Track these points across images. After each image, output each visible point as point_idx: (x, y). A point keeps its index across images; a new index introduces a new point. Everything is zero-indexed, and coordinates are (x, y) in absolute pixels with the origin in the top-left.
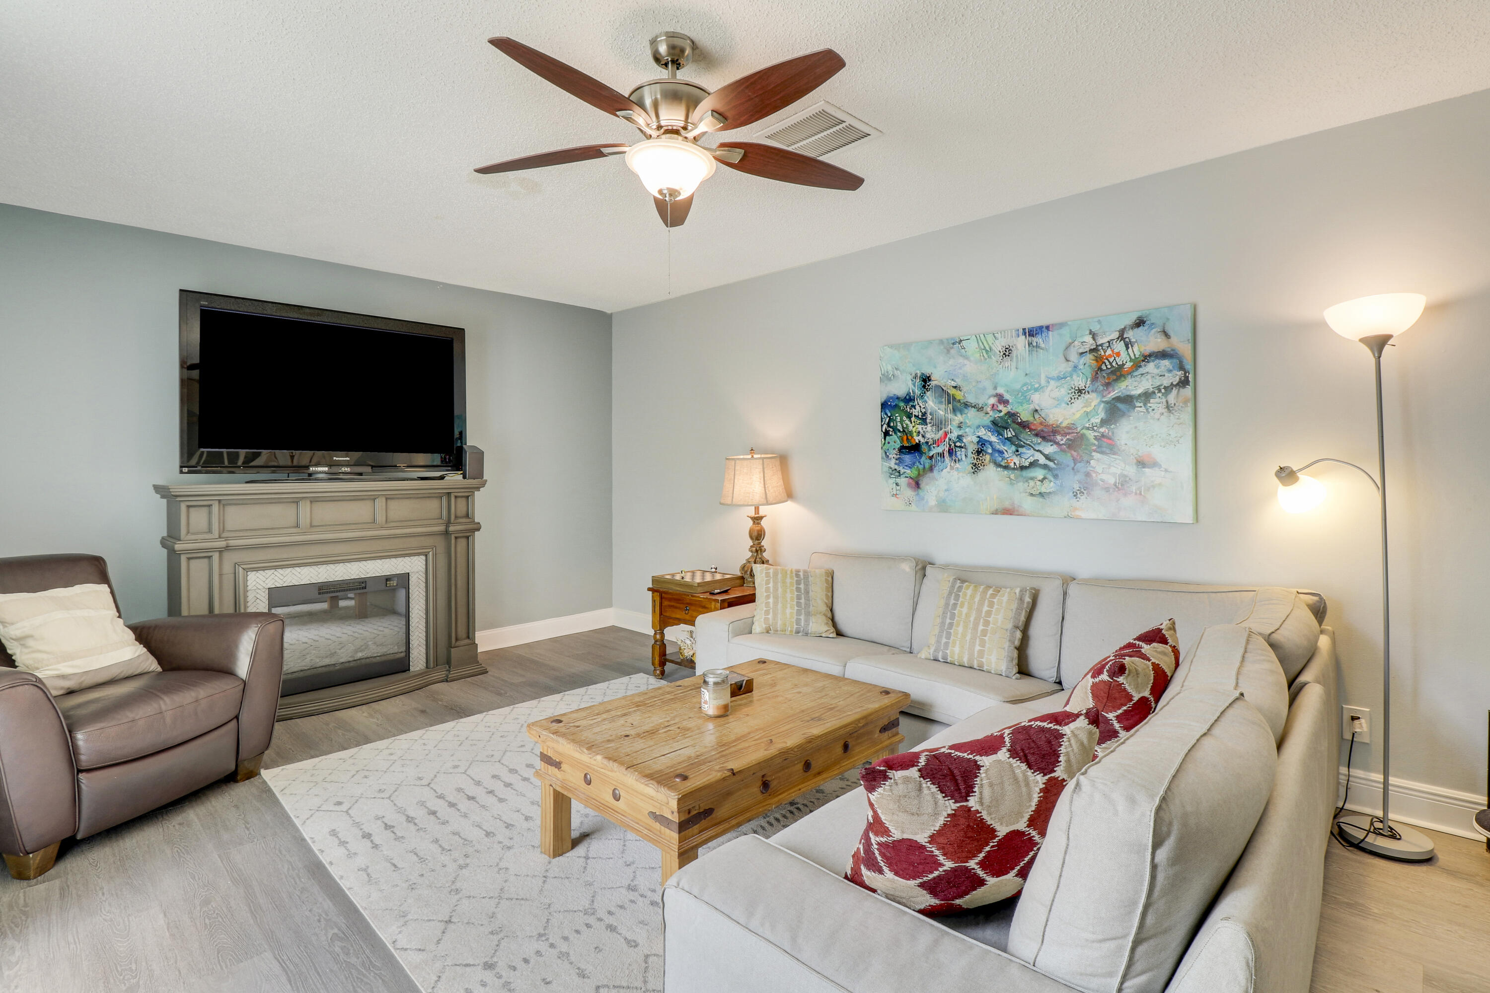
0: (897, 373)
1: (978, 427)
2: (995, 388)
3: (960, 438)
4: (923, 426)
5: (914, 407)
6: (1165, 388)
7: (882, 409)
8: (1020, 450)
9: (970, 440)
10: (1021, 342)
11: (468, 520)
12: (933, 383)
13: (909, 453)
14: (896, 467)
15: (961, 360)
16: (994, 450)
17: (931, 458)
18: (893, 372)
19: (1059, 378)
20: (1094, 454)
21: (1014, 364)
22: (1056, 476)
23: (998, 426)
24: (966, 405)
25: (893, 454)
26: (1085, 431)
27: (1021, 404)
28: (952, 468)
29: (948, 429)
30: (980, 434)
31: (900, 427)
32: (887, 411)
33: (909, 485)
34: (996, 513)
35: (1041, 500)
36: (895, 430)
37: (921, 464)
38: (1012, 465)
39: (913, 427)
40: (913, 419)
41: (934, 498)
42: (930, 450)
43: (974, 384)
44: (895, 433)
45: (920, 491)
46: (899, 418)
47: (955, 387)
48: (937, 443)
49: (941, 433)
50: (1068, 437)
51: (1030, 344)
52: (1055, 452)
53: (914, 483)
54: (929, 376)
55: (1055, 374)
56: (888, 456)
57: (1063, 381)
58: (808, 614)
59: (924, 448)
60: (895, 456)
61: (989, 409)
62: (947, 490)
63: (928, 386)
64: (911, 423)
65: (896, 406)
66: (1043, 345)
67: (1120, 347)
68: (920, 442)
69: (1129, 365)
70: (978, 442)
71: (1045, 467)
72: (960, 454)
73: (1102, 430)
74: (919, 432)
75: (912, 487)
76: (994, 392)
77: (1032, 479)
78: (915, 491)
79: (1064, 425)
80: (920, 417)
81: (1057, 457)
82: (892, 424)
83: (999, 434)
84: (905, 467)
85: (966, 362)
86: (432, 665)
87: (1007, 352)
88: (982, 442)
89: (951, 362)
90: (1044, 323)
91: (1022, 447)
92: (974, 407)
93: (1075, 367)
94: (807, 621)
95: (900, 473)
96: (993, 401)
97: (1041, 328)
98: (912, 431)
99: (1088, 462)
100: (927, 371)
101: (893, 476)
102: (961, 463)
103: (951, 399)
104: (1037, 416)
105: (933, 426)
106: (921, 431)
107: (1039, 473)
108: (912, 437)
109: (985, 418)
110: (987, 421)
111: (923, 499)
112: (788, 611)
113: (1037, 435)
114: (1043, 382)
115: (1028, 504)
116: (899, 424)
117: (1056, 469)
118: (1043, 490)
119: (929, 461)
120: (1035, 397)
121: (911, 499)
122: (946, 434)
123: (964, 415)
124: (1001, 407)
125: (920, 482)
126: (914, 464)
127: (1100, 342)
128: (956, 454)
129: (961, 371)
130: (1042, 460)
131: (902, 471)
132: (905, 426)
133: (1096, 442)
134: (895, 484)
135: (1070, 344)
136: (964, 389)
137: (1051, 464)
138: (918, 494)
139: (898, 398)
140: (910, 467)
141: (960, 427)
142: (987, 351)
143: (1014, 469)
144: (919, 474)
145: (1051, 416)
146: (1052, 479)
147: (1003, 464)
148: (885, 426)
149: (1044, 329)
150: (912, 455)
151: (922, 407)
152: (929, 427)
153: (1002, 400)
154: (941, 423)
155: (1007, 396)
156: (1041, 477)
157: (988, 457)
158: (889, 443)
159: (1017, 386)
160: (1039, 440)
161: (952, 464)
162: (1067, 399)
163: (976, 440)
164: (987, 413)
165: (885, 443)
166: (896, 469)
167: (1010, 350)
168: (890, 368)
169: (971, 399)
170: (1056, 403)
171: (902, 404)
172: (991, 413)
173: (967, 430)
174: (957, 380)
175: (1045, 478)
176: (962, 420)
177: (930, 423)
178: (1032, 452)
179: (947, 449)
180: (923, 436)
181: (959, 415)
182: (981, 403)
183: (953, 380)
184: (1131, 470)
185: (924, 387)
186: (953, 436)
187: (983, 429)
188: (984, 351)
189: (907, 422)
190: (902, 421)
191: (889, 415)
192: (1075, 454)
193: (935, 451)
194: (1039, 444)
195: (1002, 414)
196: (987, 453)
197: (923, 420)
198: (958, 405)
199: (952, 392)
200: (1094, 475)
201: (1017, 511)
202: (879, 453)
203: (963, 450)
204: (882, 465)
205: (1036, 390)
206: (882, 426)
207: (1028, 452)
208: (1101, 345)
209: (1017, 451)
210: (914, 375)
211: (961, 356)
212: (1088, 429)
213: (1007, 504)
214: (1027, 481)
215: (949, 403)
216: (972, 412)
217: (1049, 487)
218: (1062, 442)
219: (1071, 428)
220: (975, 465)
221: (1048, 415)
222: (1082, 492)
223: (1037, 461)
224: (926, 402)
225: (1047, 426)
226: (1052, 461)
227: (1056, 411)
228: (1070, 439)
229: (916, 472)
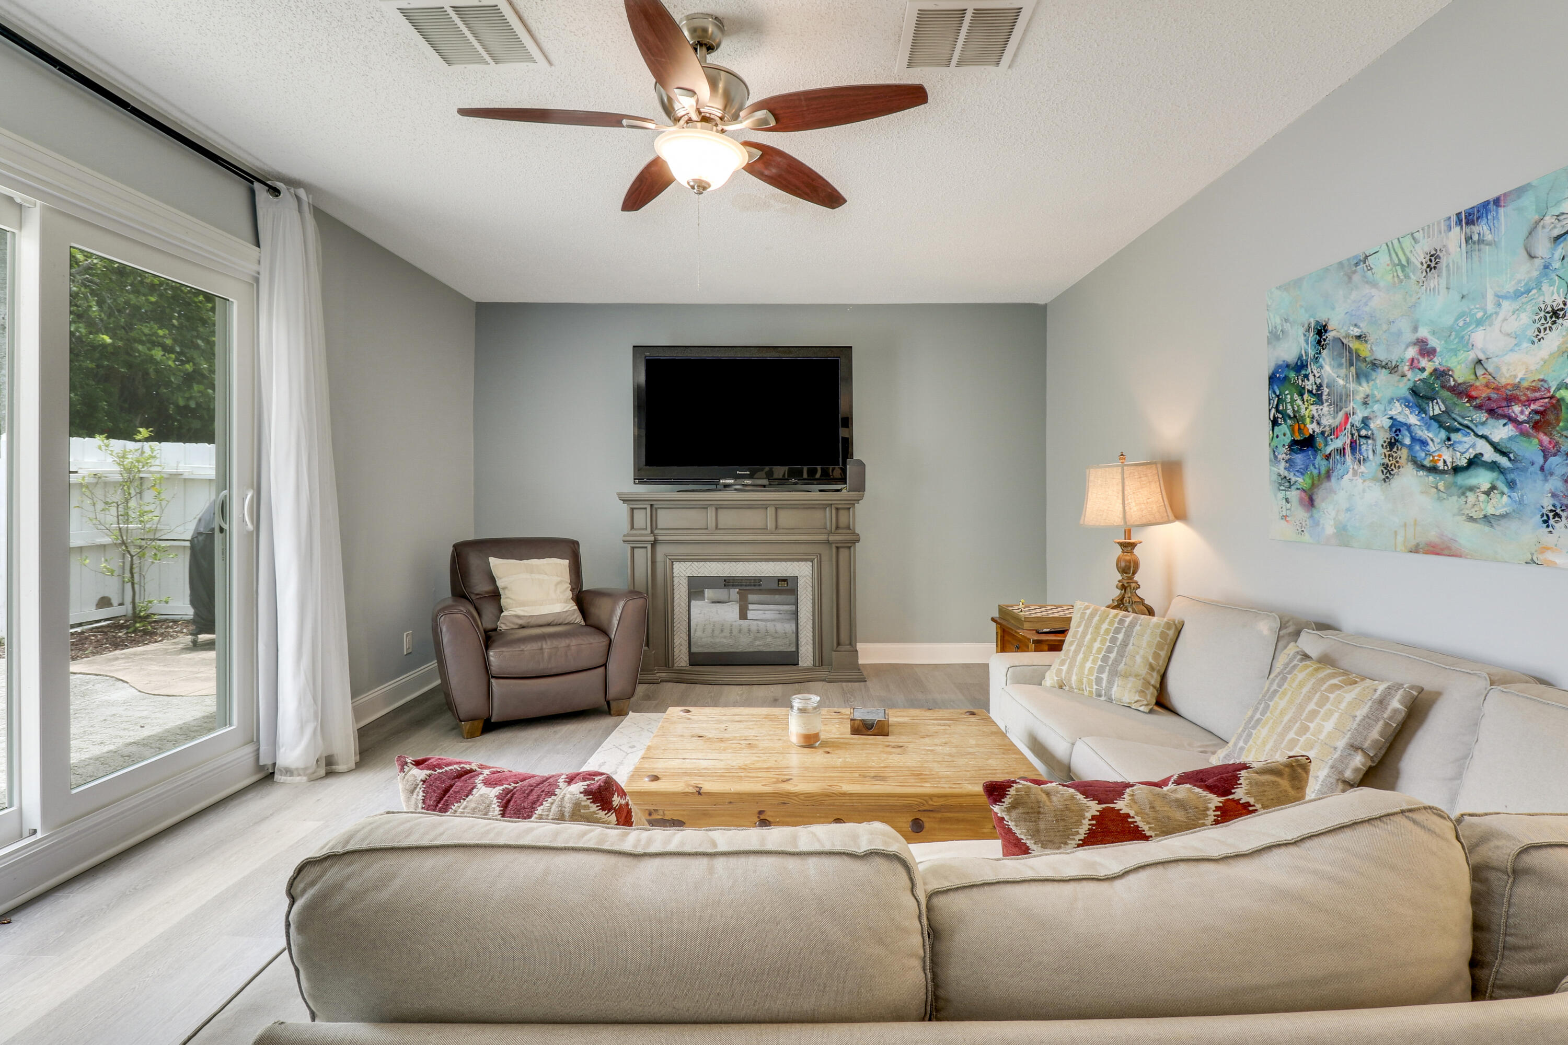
0: (1287, 326)
1: (1391, 401)
2: (1415, 329)
3: (1365, 421)
4: (1318, 407)
5: (1306, 376)
7: (1269, 385)
8: (1454, 436)
9: (1380, 424)
10: (1456, 239)
11: (848, 531)
12: (1330, 335)
13: (1301, 450)
14: (1286, 473)
15: (1367, 290)
16: (1414, 439)
17: (1328, 457)
18: (1282, 326)
19: (1517, 295)
21: (1443, 282)
22: (1511, 485)
23: (1419, 397)
24: (1375, 365)
25: (1283, 452)
26: (1563, 392)
27: (1455, 352)
28: (1355, 473)
29: (1349, 409)
30: (1392, 413)
31: (1290, 412)
32: (1276, 387)
33: (1301, 501)
34: (1416, 550)
35: (1487, 529)
36: (1285, 416)
37: (1315, 468)
38: (1440, 465)
39: (1306, 409)
40: (1306, 396)
41: (1332, 523)
42: (1326, 445)
43: (1385, 327)
44: (1285, 421)
45: (1315, 511)
46: (1289, 396)
47: (1361, 337)
48: (1335, 431)
49: (1341, 415)
50: (1533, 407)
51: (1468, 239)
52: (1510, 439)
53: (1307, 498)
54: (1326, 325)
55: (1509, 287)
56: (1276, 457)
57: (1524, 299)
58: (1114, 673)
59: (1319, 441)
60: (1284, 456)
61: (1406, 368)
62: (1348, 510)
63: (1325, 340)
64: (1304, 403)
65: (1286, 378)
66: (1489, 237)
68: (1314, 432)
70: (1391, 427)
71: (1493, 466)
72: (1366, 448)
74: (1314, 417)
75: (1305, 505)
76: (1413, 338)
77: (1472, 489)
78: (1308, 511)
79: (1525, 384)
80: (1314, 392)
81: (1514, 447)
82: (1281, 408)
83: (1422, 410)
84: (1297, 474)
85: (1374, 291)
86: (817, 665)
87: (1433, 263)
88: (1397, 427)
89: (1354, 296)
90: (1491, 196)
91: (1457, 430)
92: (1384, 367)
93: (1546, 267)
94: (1110, 682)
95: (1290, 482)
96: (1412, 352)
97: (1486, 205)
98: (1305, 416)
101: (1282, 488)
102: (1367, 464)
103: (1356, 359)
104: (1480, 372)
105: (1330, 405)
106: (1316, 415)
107: (1483, 479)
108: (1305, 425)
109: (1401, 385)
110: (1403, 389)
111: (1317, 524)
112: (1089, 665)
113: (1479, 407)
114: (1490, 308)
116: (1289, 407)
117: (1512, 470)
118: (1490, 510)
119: (1325, 462)
120: (1476, 336)
121: (1304, 524)
122: (1347, 417)
123: (1371, 383)
124: (1424, 362)
125: (1315, 497)
126: (1307, 468)
128: (1360, 450)
129: (1367, 309)
130: (1489, 455)
131: (1293, 479)
132: (1296, 409)
134: (1284, 501)
135: (1537, 223)
136: (1372, 338)
137: (1503, 461)
138: (1312, 516)
139: (1288, 366)
140: (1303, 474)
141: (1365, 403)
142: (1403, 267)
143: (1443, 472)
144: (1313, 484)
145: (1504, 369)
146: (1506, 490)
147: (1427, 463)
148: (1273, 411)
149: (1491, 206)
150: (1305, 454)
151: (1317, 375)
152: (1325, 408)
153: (1427, 351)
154: (1341, 399)
155: (1433, 342)
156: (1486, 486)
157: (1404, 453)
158: (1277, 437)
159: (1448, 320)
160: (1483, 416)
161: (1356, 467)
162: (1531, 332)
163: (1387, 423)
164: (1403, 376)
165: (1273, 437)
166: (1285, 477)
167: (1438, 257)
168: (1278, 320)
169: (1381, 354)
170: (1514, 342)
171: (1292, 375)
172: (1410, 374)
173: (1376, 407)
174: (1361, 325)
175: (1493, 488)
176: (1368, 391)
177: (1327, 401)
178: (1471, 439)
179: (1348, 442)
180: (1318, 423)
181: (1364, 384)
182: (1394, 358)
183: (1356, 325)
185: (1319, 342)
186: (1356, 419)
187: (1397, 404)
188: (1398, 268)
189: (1299, 402)
190: (1293, 401)
191: (1278, 394)
192: (1546, 439)
193: (1337, 444)
194: (1483, 423)
195: (1425, 375)
196: (1402, 444)
197: (1318, 397)
198: (1363, 366)
199: (1354, 345)
201: (1449, 548)
202: (1267, 452)
203: (1370, 441)
204: (1270, 469)
205: (1479, 323)
206: (1270, 410)
207: (1465, 439)
209: (1449, 439)
210: (1306, 326)
211: (1367, 282)
213: (1432, 536)
214: (1463, 494)
215: (1351, 364)
216: (1382, 376)
217: (1499, 504)
218: (1522, 418)
219: (1536, 390)
220: (1386, 466)
221: (1498, 368)
222: (1557, 515)
223: (1479, 456)
224: (1321, 367)
225: (1497, 389)
226: (1504, 454)
227: (1511, 358)
228: (1536, 412)
229: (1309, 481)
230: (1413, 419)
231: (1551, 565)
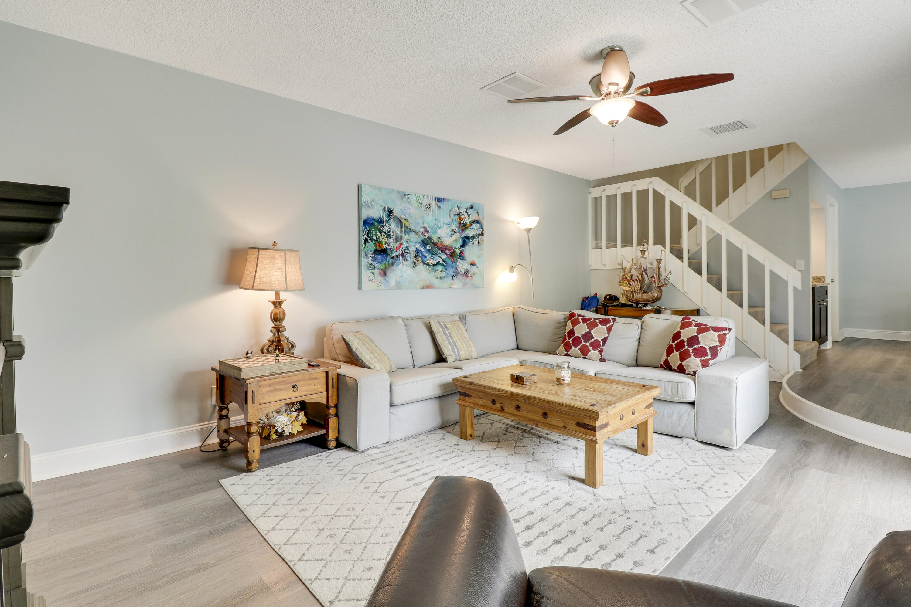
0: (374, 204)
1: (416, 243)
2: (423, 224)
3: (407, 247)
4: (388, 239)
5: (383, 226)
6: (478, 235)
7: (363, 224)
9: (412, 249)
10: (434, 203)
12: (394, 214)
13: (380, 254)
14: (372, 262)
15: (408, 205)
16: (423, 255)
17: (393, 258)
18: (371, 202)
19: (447, 224)
20: (458, 260)
21: (431, 213)
22: (446, 269)
23: (424, 243)
24: (411, 230)
25: (370, 254)
26: (455, 249)
27: (434, 233)
28: (403, 264)
29: (401, 242)
30: (416, 246)
31: (374, 238)
32: (367, 226)
33: (380, 274)
34: (423, 288)
35: (441, 280)
36: (372, 239)
37: (387, 261)
38: (430, 264)
39: (383, 239)
40: (383, 234)
41: (394, 281)
42: (392, 253)
43: (414, 220)
44: (372, 241)
45: (386, 277)
46: (374, 232)
47: (405, 219)
48: (396, 249)
49: (398, 243)
50: (450, 251)
51: (437, 205)
52: (446, 258)
53: (383, 273)
54: (392, 210)
55: (446, 222)
56: (367, 256)
57: (448, 226)
59: (389, 251)
60: (372, 255)
61: (421, 234)
62: (400, 277)
63: (392, 216)
64: (382, 236)
65: (372, 224)
66: (442, 207)
67: (466, 215)
68: (386, 248)
69: (468, 223)
70: (416, 251)
71: (442, 265)
72: (407, 256)
73: (461, 249)
74: (386, 242)
75: (382, 275)
76: (423, 226)
77: (437, 270)
78: (383, 277)
79: (449, 246)
80: (387, 233)
81: (446, 260)
82: (370, 235)
83: (425, 247)
84: (378, 263)
85: (411, 207)
87: (429, 207)
88: (417, 251)
89: (404, 205)
90: (443, 197)
91: (434, 255)
92: (414, 232)
93: (453, 220)
95: (374, 266)
96: (422, 230)
97: (441, 199)
98: (382, 241)
99: (456, 263)
100: (391, 207)
101: (370, 268)
102: (408, 261)
103: (403, 226)
104: (440, 241)
105: (394, 239)
106: (387, 242)
107: (440, 268)
108: (382, 245)
109: (419, 238)
110: (420, 240)
111: (388, 282)
113: (439, 249)
114: (442, 225)
115: (436, 282)
116: (374, 236)
117: (446, 266)
118: (441, 276)
119: (392, 260)
120: (439, 231)
121: (381, 282)
122: (400, 245)
123: (409, 236)
124: (426, 234)
125: (386, 272)
126: (383, 261)
127: (460, 212)
128: (405, 256)
129: (408, 211)
130: (441, 262)
131: (376, 265)
132: (378, 237)
133: (459, 255)
134: (371, 273)
135: (451, 209)
136: (410, 221)
137: (444, 263)
138: (385, 279)
139: (374, 219)
140: (380, 263)
141: (407, 242)
142: (420, 204)
143: (431, 265)
144: (386, 267)
145: (445, 241)
146: (445, 271)
147: (426, 263)
148: (365, 236)
149: (442, 200)
150: (382, 256)
151: (388, 227)
152: (392, 240)
153: (426, 230)
154: (398, 238)
155: (428, 229)
156: (441, 270)
157: (420, 259)
158: (368, 247)
159: (432, 225)
160: (440, 252)
161: (404, 262)
162: (450, 234)
163: (415, 249)
164: (420, 236)
165: (365, 247)
166: (372, 264)
167: (430, 206)
168: (369, 199)
169: (413, 227)
170: (446, 235)
171: (376, 224)
172: (422, 236)
173: (411, 244)
174: (406, 216)
175: (442, 270)
176: (408, 238)
177: (392, 238)
178: (437, 257)
179: (401, 253)
180: (388, 245)
181: (407, 235)
182: (417, 230)
183: (404, 215)
184: (469, 267)
185: (389, 215)
186: (404, 246)
187: (418, 244)
188: (419, 203)
189: (379, 235)
190: (376, 234)
191: (368, 229)
192: (452, 259)
193: (395, 254)
194: (440, 254)
195: (426, 237)
196: (420, 257)
197: (388, 235)
198: (407, 229)
199: (404, 221)
200: (458, 269)
201: (432, 286)
203: (409, 254)
205: (440, 228)
206: (363, 235)
207: (436, 257)
208: (461, 213)
209: (432, 257)
210: (383, 207)
211: (408, 203)
212: (456, 248)
213: (428, 283)
214: (436, 271)
215: (402, 227)
216: (413, 234)
217: (443, 274)
218: (448, 254)
219: (451, 248)
220: (414, 263)
221: (443, 241)
222: (454, 276)
223: (439, 262)
224: (390, 225)
225: (443, 246)
226: (445, 262)
227: (446, 239)
228: (450, 253)
229: (384, 266)
230: (422, 250)
231: (453, 288)
